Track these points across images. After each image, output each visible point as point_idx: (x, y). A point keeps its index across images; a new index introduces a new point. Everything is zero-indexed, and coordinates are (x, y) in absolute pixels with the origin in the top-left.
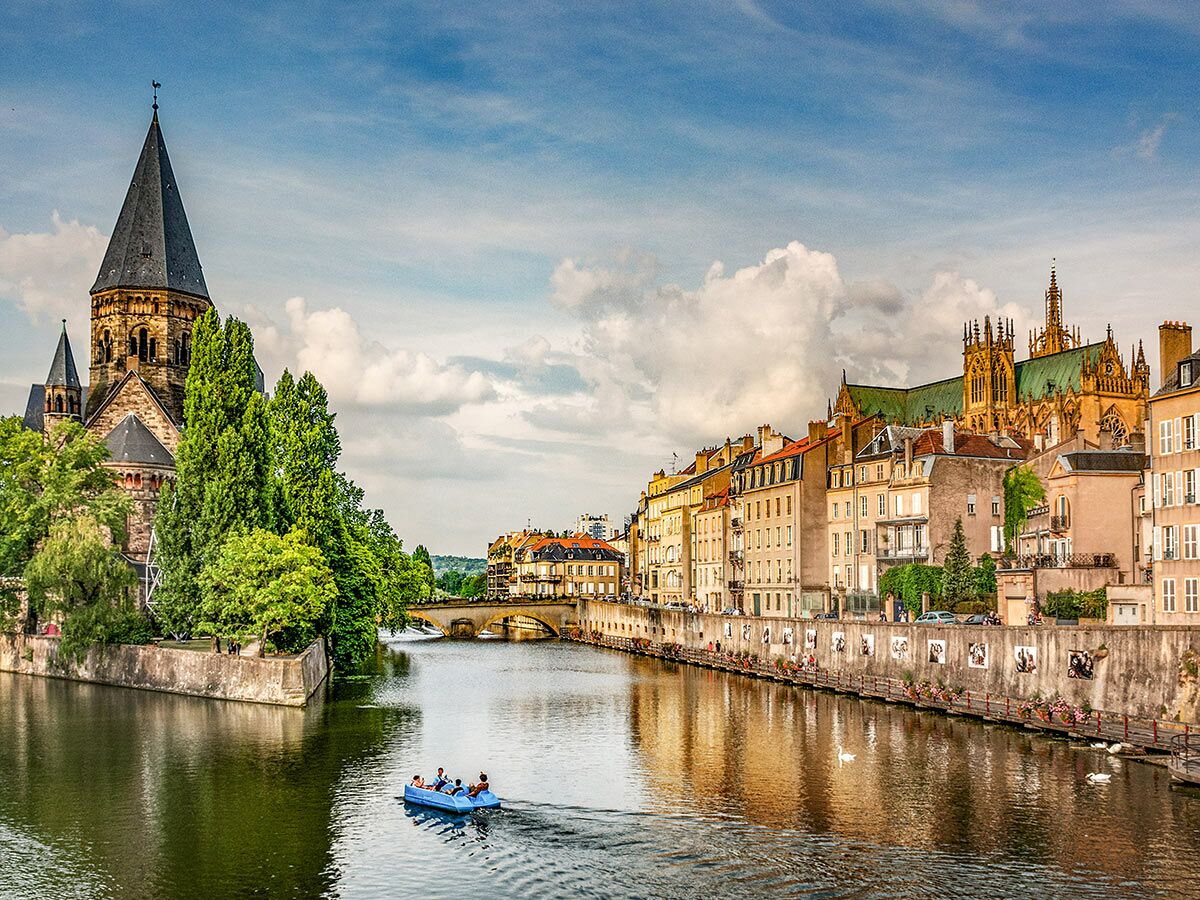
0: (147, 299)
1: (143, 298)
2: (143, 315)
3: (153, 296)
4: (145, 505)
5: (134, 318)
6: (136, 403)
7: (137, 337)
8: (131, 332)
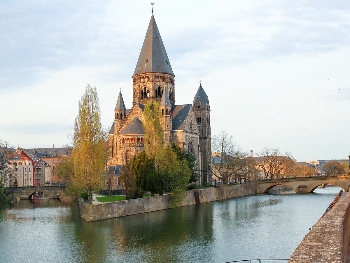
0: (146, 77)
1: (144, 77)
2: (145, 82)
3: (147, 75)
4: (136, 148)
5: (142, 84)
6: (137, 113)
7: (143, 90)
8: (141, 89)
